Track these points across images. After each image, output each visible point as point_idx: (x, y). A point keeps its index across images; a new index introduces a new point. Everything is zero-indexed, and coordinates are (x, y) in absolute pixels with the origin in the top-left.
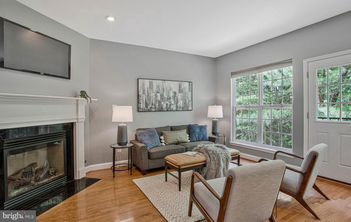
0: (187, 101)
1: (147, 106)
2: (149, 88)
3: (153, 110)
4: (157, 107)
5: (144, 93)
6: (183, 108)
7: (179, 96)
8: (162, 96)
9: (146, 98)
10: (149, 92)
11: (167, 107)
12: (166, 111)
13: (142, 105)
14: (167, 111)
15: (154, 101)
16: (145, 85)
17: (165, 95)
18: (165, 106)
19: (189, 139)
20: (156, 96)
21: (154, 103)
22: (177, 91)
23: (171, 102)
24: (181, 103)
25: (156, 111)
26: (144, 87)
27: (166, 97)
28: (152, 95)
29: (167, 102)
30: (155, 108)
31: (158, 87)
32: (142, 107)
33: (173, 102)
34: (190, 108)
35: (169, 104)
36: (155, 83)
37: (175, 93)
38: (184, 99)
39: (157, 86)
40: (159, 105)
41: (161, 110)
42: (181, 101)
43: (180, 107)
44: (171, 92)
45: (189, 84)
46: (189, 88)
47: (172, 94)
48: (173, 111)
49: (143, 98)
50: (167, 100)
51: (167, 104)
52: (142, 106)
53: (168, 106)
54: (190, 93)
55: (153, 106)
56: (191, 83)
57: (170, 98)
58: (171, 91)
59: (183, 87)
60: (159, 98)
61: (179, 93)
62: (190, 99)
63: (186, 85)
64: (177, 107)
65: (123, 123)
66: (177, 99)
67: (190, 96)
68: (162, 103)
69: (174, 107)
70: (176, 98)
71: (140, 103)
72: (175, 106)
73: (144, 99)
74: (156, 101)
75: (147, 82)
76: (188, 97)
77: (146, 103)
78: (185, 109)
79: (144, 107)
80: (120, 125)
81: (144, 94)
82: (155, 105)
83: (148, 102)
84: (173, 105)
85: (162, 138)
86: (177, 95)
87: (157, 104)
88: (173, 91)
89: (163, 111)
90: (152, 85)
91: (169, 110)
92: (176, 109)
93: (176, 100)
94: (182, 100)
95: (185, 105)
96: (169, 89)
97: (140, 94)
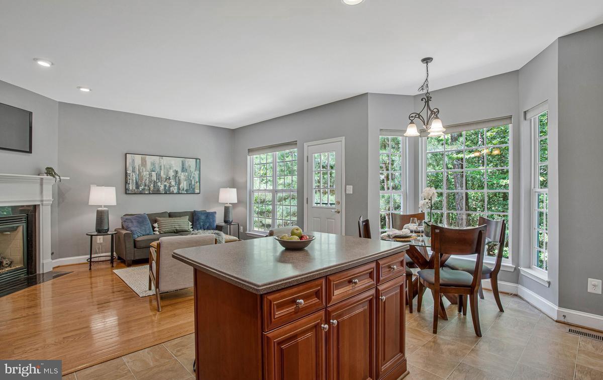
0: (193, 183)
1: (137, 187)
2: (140, 165)
3: (146, 192)
4: (152, 188)
5: (133, 171)
6: (186, 190)
7: (182, 176)
8: (158, 175)
9: (137, 177)
10: (141, 171)
11: (165, 189)
12: (164, 193)
13: (131, 185)
14: (166, 193)
15: (147, 182)
16: (136, 161)
17: (163, 175)
18: (162, 188)
19: (192, 228)
20: (150, 175)
21: (147, 184)
22: (179, 170)
23: (170, 183)
24: (184, 185)
25: (150, 194)
26: (134, 164)
27: (165, 176)
28: (145, 174)
29: (166, 183)
30: (149, 190)
31: (153, 164)
32: (131, 189)
33: (173, 183)
34: (197, 191)
35: (168, 185)
36: (149, 159)
37: (177, 172)
38: (188, 179)
39: (151, 163)
40: (154, 186)
41: (157, 192)
42: (185, 182)
43: (183, 190)
44: (172, 171)
45: (196, 161)
46: (196, 167)
47: (171, 174)
48: (173, 194)
49: (133, 177)
50: (166, 180)
51: (165, 186)
52: (132, 187)
53: (167, 188)
54: (198, 172)
55: (146, 188)
56: (198, 160)
57: (170, 178)
58: (170, 169)
59: (187, 165)
60: (154, 178)
61: (182, 172)
62: (197, 180)
63: (192, 163)
64: (179, 189)
65: (103, 206)
66: (179, 180)
67: (197, 175)
68: (159, 184)
69: (175, 190)
70: (177, 178)
71: (129, 184)
72: (176, 188)
73: (135, 179)
74: (150, 182)
75: (138, 159)
76: (194, 177)
77: (137, 183)
78: (191, 191)
79: (134, 188)
80: (99, 209)
81: (135, 172)
82: (149, 187)
83: (140, 183)
84: (173, 186)
85: (156, 225)
86: (179, 175)
87: (152, 185)
88: (174, 169)
89: (160, 194)
90: (145, 161)
91: (168, 192)
92: (178, 191)
93: (177, 181)
94: (186, 180)
95: (191, 188)
96: (168, 167)
97: (128, 172)
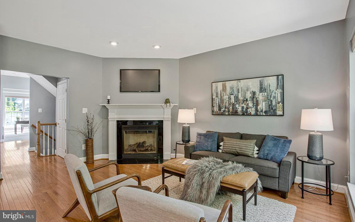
0: (274, 103)
1: (220, 109)
2: (222, 91)
3: (226, 114)
4: (231, 110)
5: (217, 96)
6: (266, 112)
7: (260, 97)
8: (237, 98)
9: (220, 101)
10: (222, 95)
11: (242, 110)
12: (242, 115)
13: (215, 108)
14: (243, 115)
15: (227, 104)
16: (218, 88)
17: (240, 97)
18: (240, 109)
20: (230, 98)
21: (227, 106)
22: (257, 91)
23: (248, 105)
24: (263, 106)
25: (229, 115)
26: (217, 90)
27: (242, 98)
28: (226, 97)
29: (243, 105)
30: (229, 111)
31: (232, 88)
32: (215, 111)
33: (251, 105)
34: (279, 112)
35: (245, 107)
36: (228, 84)
37: (254, 93)
38: (268, 100)
39: (230, 88)
40: (233, 108)
41: (235, 113)
42: (264, 103)
43: (262, 111)
44: (249, 92)
45: (278, 78)
46: (278, 84)
47: (249, 95)
48: (251, 115)
49: (217, 101)
50: (243, 102)
51: (243, 107)
52: (216, 109)
53: (244, 110)
54: (280, 91)
55: (227, 110)
56: (280, 77)
57: (247, 99)
58: (247, 90)
59: (266, 84)
60: (233, 100)
61: (260, 92)
62: (279, 100)
63: (272, 82)
64: (257, 110)
65: (186, 124)
66: (257, 101)
67: (279, 95)
68: (237, 106)
69: (252, 111)
70: (255, 99)
71: (214, 107)
72: (254, 109)
73: (218, 102)
74: (230, 104)
75: (220, 85)
76: (274, 97)
77: (219, 106)
78: (271, 112)
79: (217, 110)
81: (218, 97)
82: (228, 109)
83: (221, 105)
84: (251, 108)
85: (221, 144)
86: (257, 96)
87: (231, 107)
88: (251, 90)
89: (238, 115)
90: (226, 87)
91: (245, 113)
92: (256, 113)
93: (255, 102)
94: (265, 101)
95: (271, 109)
96: (245, 89)
97: (214, 97)
